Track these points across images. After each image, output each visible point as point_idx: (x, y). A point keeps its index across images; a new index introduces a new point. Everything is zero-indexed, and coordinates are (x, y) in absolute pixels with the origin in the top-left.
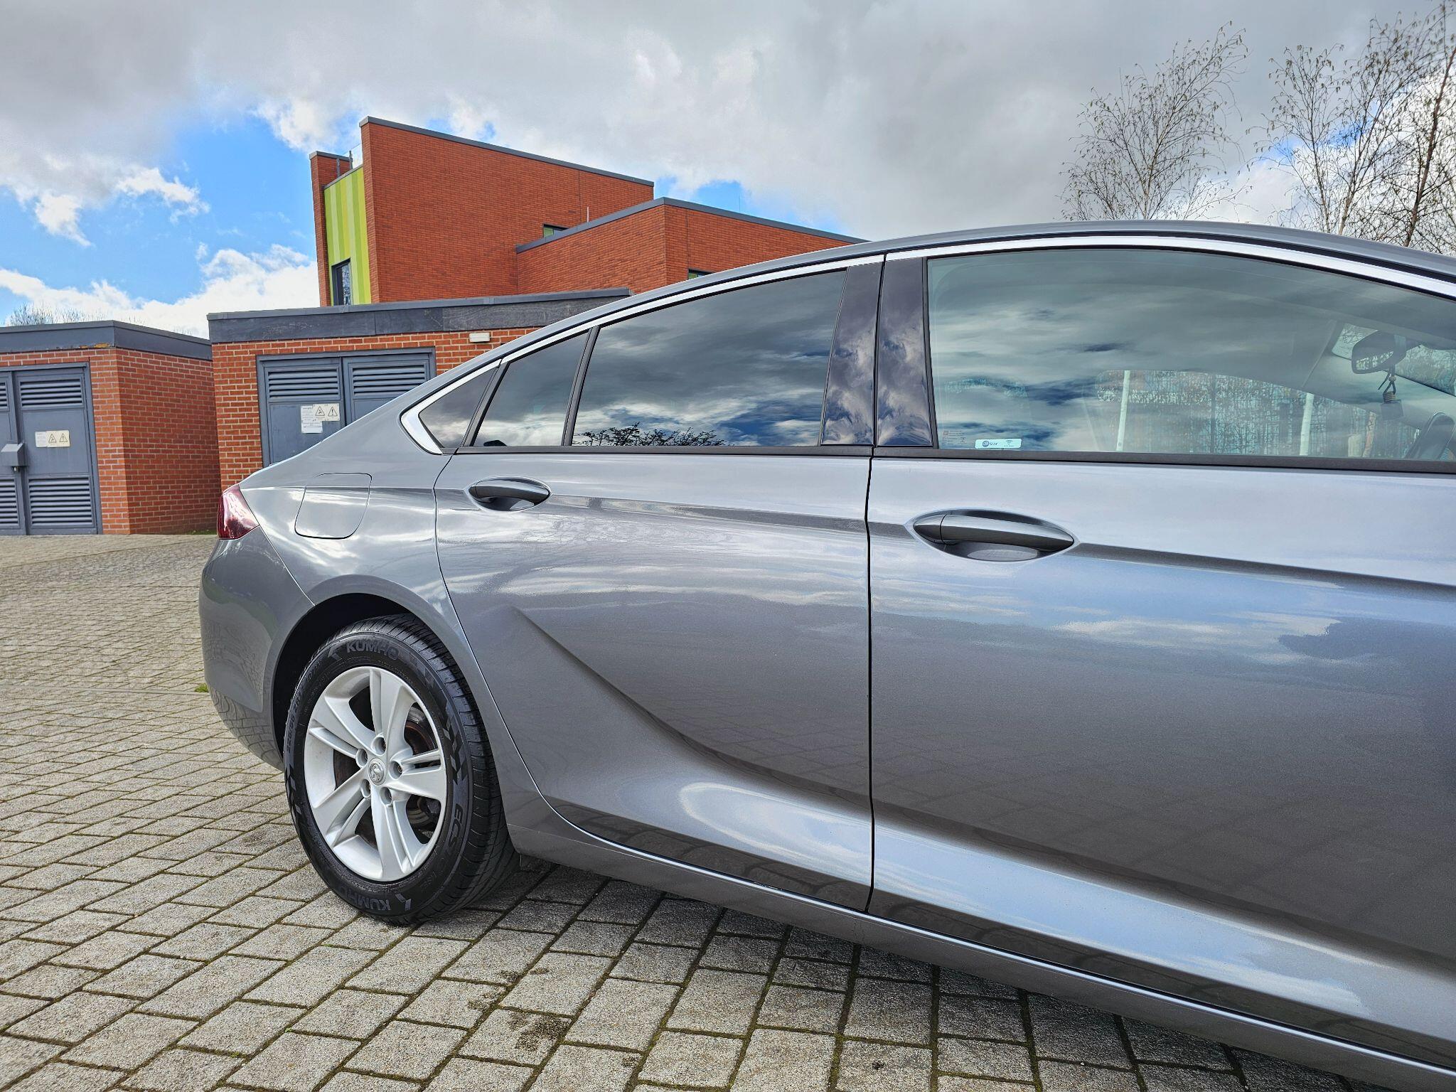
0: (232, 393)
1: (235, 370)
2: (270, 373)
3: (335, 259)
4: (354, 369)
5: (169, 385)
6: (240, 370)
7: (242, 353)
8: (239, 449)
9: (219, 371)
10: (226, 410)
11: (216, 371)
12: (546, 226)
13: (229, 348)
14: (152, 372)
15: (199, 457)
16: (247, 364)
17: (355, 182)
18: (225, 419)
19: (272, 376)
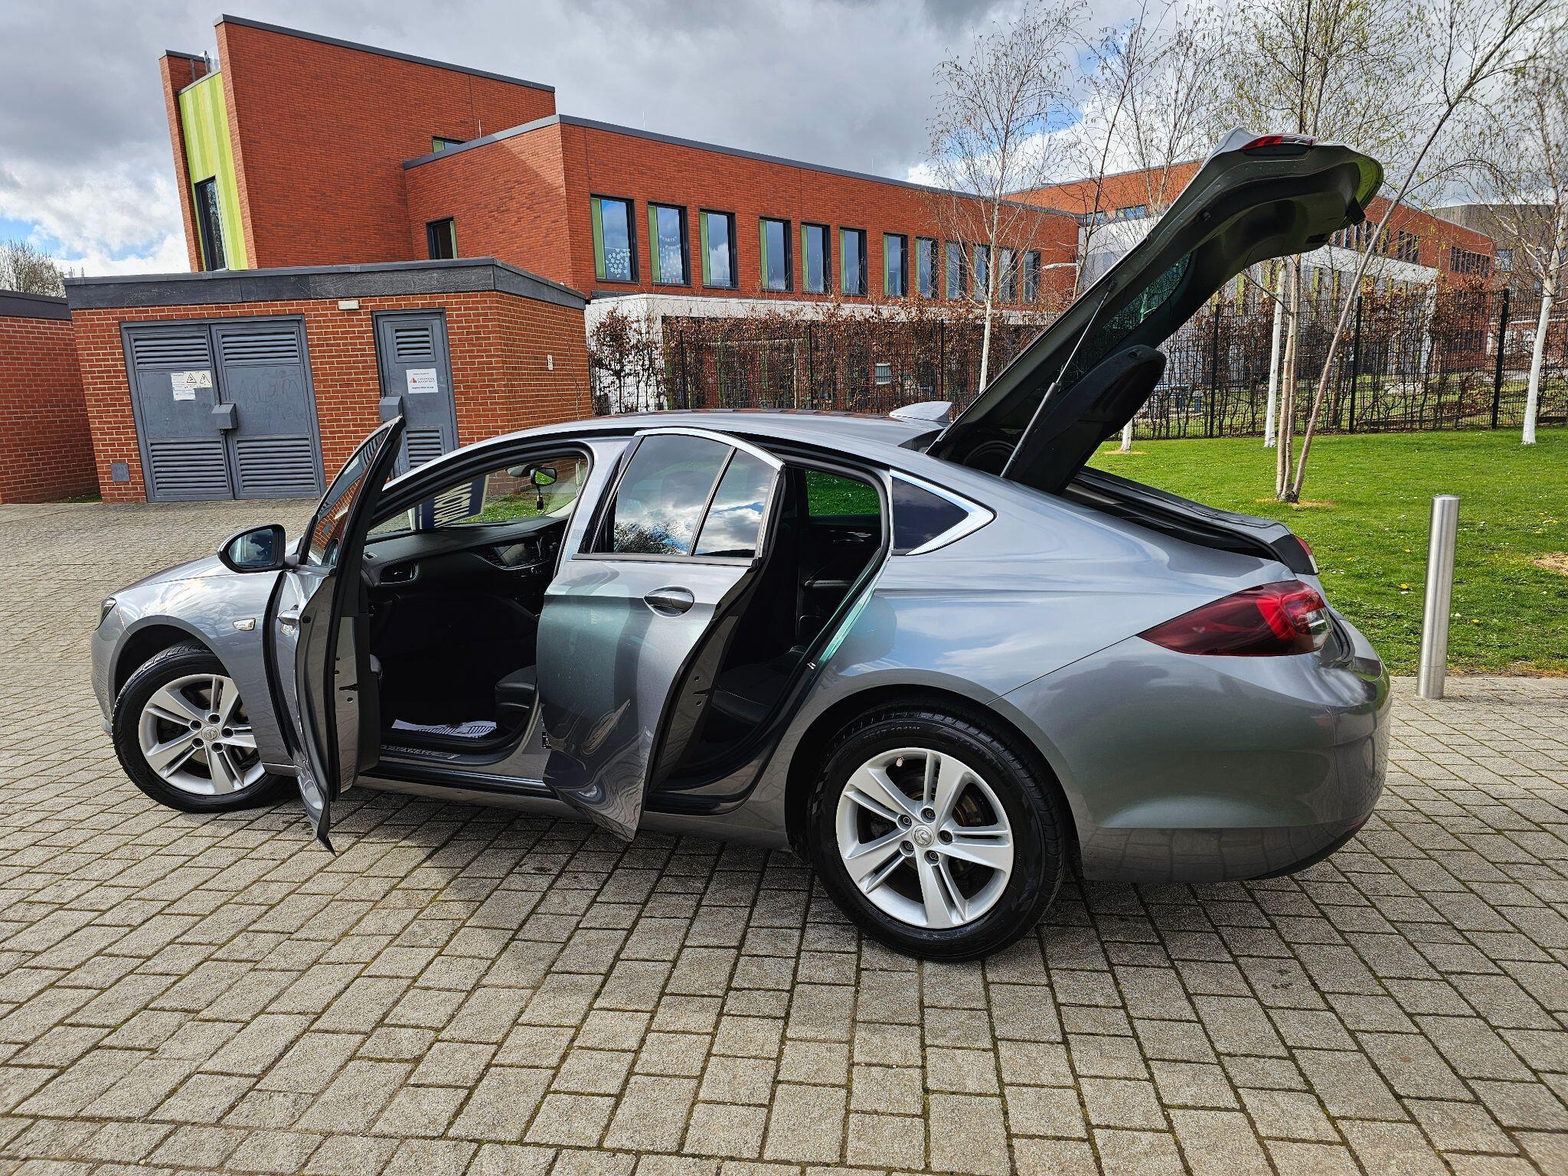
0: (97, 360)
1: (98, 337)
2: (136, 340)
3: (198, 176)
4: (223, 336)
5: (28, 349)
6: (104, 337)
7: (104, 319)
8: (110, 417)
9: (82, 338)
10: (92, 378)
11: (78, 338)
12: (435, 138)
13: (89, 314)
14: (8, 336)
15: (67, 421)
16: (111, 331)
17: (213, 90)
18: (93, 386)
19: (138, 343)
